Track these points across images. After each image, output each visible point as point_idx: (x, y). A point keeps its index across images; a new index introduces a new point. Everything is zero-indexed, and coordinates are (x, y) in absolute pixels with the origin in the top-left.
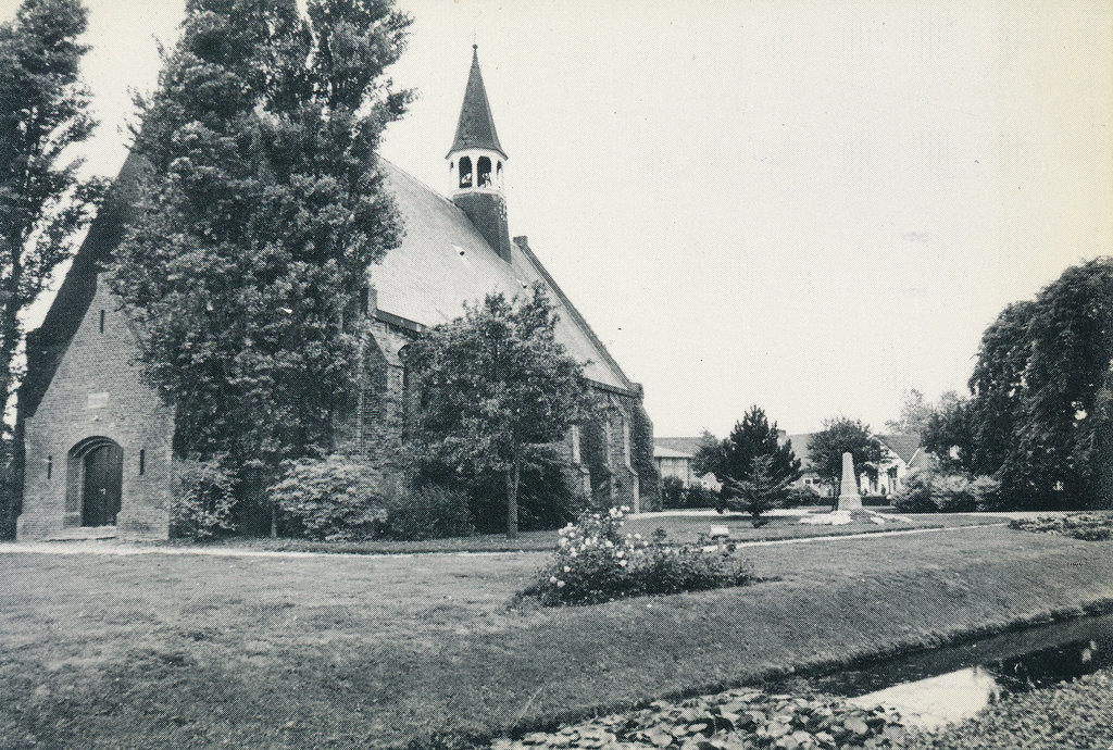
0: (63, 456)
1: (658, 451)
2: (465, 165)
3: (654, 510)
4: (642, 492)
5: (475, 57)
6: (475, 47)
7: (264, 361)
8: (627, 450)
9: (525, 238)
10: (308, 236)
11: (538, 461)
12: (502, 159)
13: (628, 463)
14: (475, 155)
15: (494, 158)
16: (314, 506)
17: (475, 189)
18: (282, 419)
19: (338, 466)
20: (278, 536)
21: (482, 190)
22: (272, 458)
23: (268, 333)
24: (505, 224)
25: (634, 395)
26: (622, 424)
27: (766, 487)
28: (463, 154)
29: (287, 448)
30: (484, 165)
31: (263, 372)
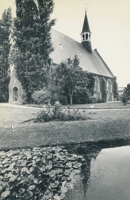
0: (12, 90)
1: (119, 90)
2: (83, 36)
3: (117, 101)
4: (114, 97)
5: (86, 14)
6: (86, 11)
7: (29, 73)
8: (111, 89)
9: (96, 49)
10: (34, 50)
11: (82, 91)
12: (90, 34)
13: (112, 92)
14: (85, 33)
15: (89, 34)
16: (38, 99)
17: (85, 40)
18: (33, 83)
19: (42, 92)
20: (35, 104)
21: (87, 40)
22: (32, 90)
23: (29, 68)
24: (91, 47)
25: (114, 79)
26: (111, 84)
27: (126, 97)
28: (83, 33)
29: (34, 89)
30: (87, 35)
31: (29, 75)
